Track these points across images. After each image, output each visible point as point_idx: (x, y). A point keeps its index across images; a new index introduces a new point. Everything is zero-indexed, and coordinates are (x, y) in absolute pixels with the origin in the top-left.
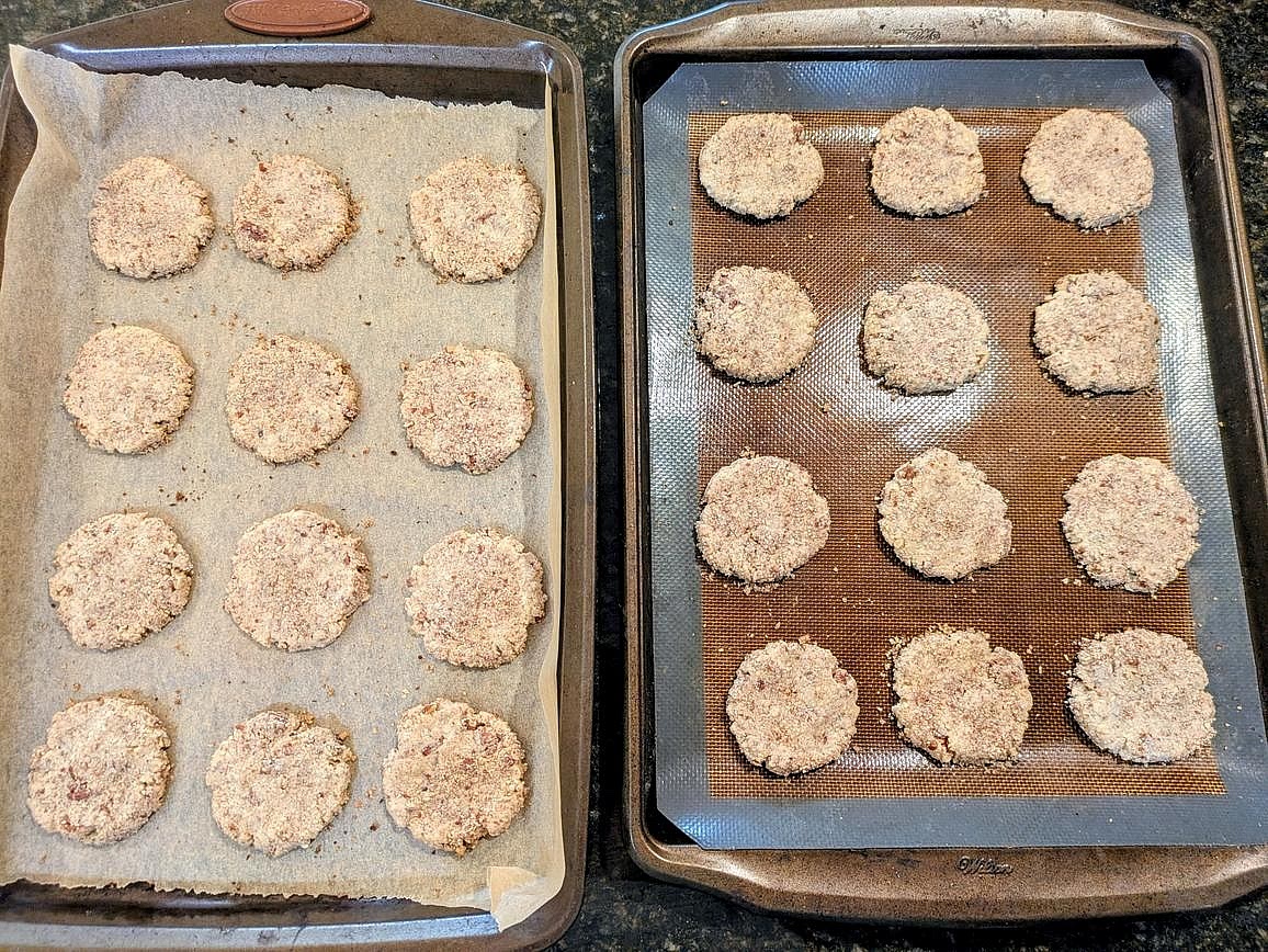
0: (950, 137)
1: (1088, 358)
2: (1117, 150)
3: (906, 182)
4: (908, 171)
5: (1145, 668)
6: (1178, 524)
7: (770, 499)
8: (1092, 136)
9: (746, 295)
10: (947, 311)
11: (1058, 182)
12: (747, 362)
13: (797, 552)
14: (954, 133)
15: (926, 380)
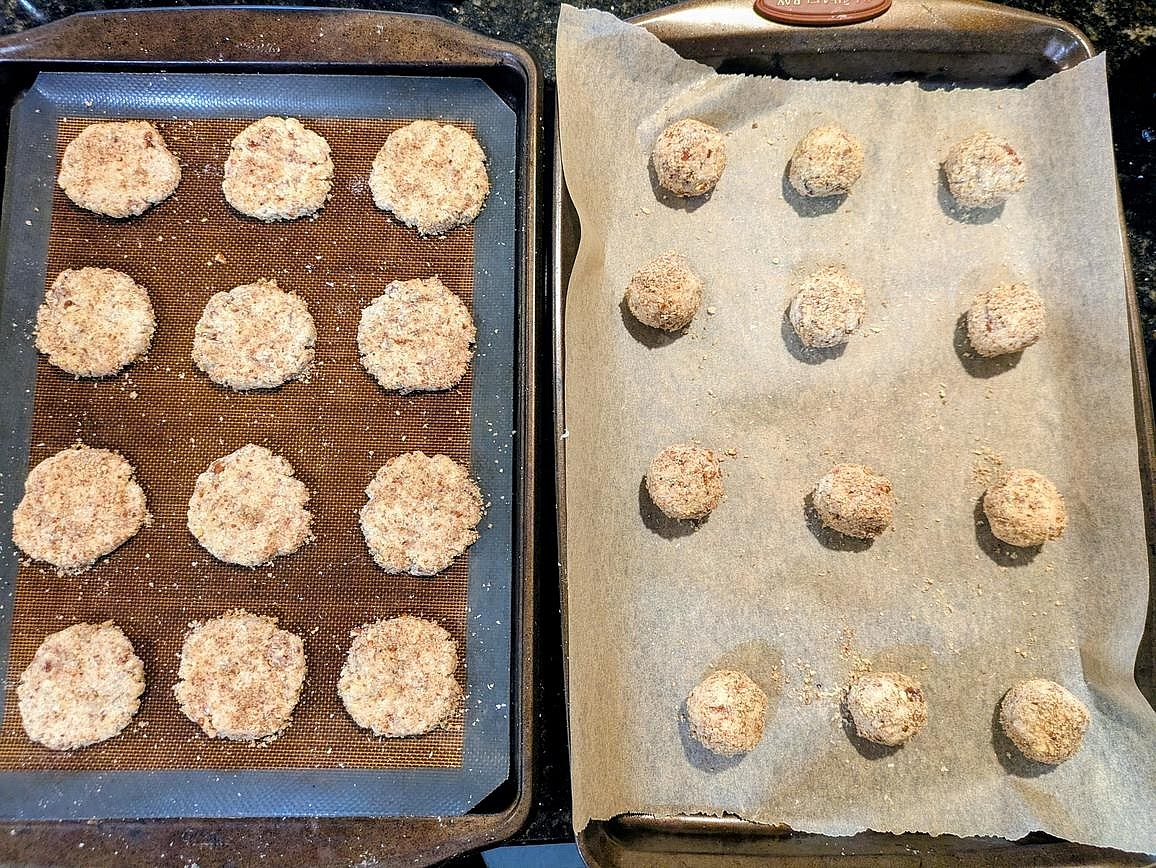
0: (295, 145)
1: (396, 360)
2: (451, 161)
3: (250, 190)
4: (252, 179)
5: (402, 655)
6: (454, 517)
7: (82, 489)
8: (430, 148)
9: (82, 296)
10: (272, 313)
11: (395, 190)
12: (76, 360)
13: (104, 540)
14: (299, 142)
15: (243, 378)
